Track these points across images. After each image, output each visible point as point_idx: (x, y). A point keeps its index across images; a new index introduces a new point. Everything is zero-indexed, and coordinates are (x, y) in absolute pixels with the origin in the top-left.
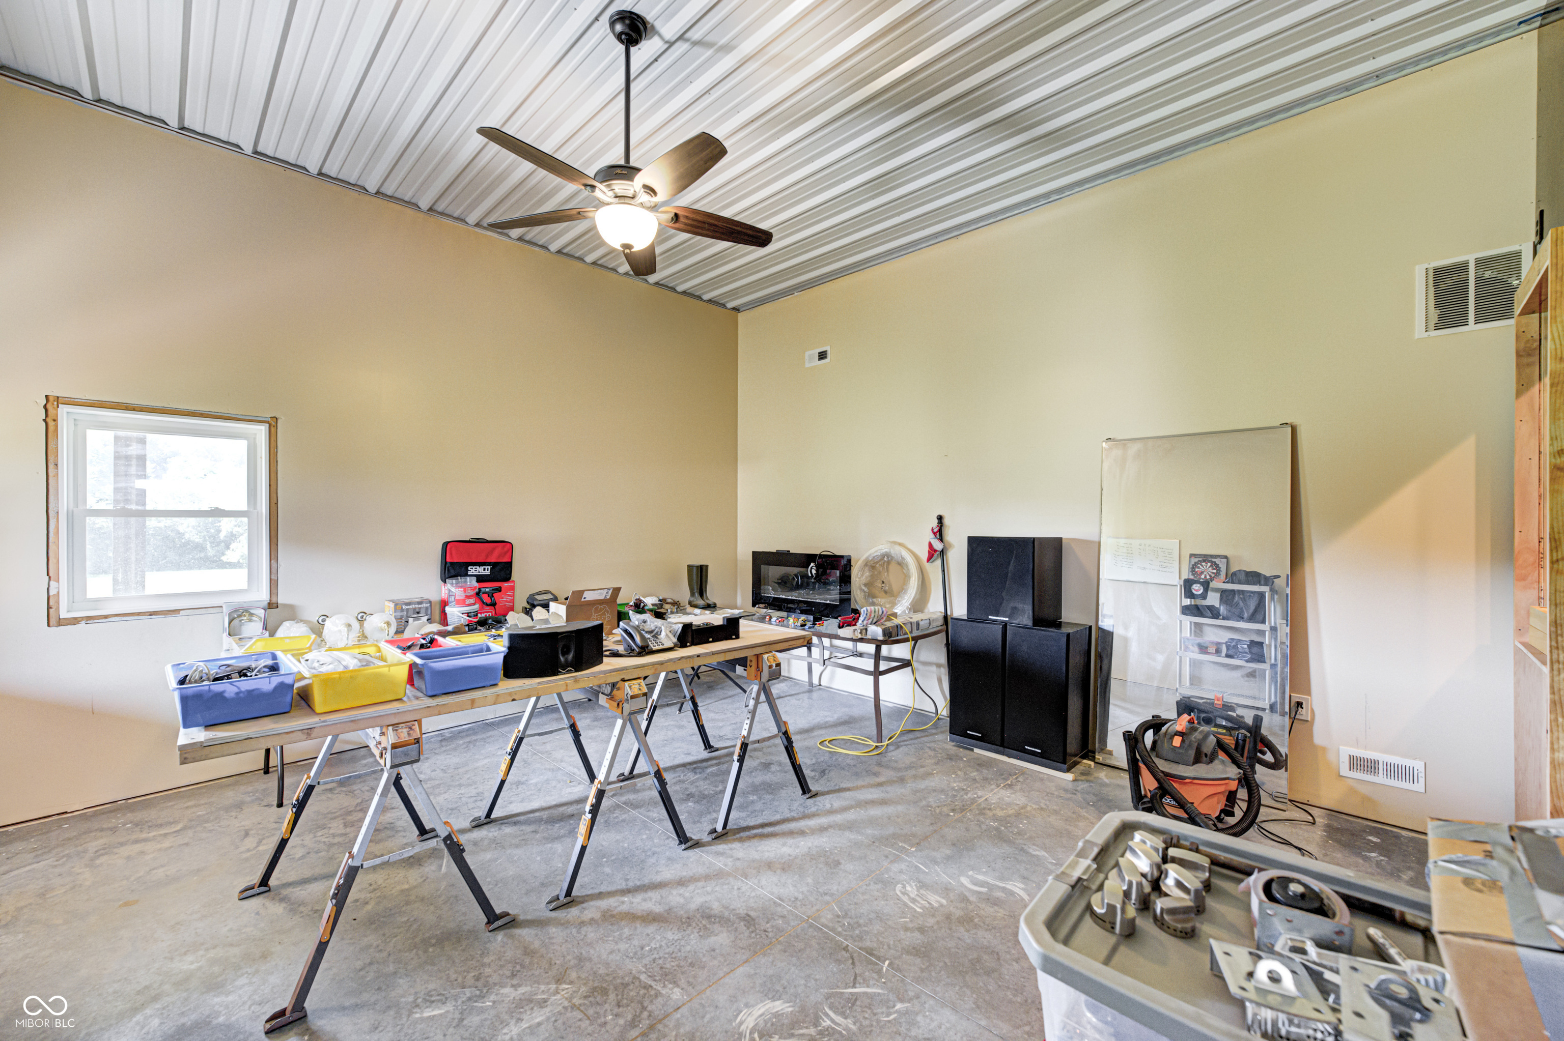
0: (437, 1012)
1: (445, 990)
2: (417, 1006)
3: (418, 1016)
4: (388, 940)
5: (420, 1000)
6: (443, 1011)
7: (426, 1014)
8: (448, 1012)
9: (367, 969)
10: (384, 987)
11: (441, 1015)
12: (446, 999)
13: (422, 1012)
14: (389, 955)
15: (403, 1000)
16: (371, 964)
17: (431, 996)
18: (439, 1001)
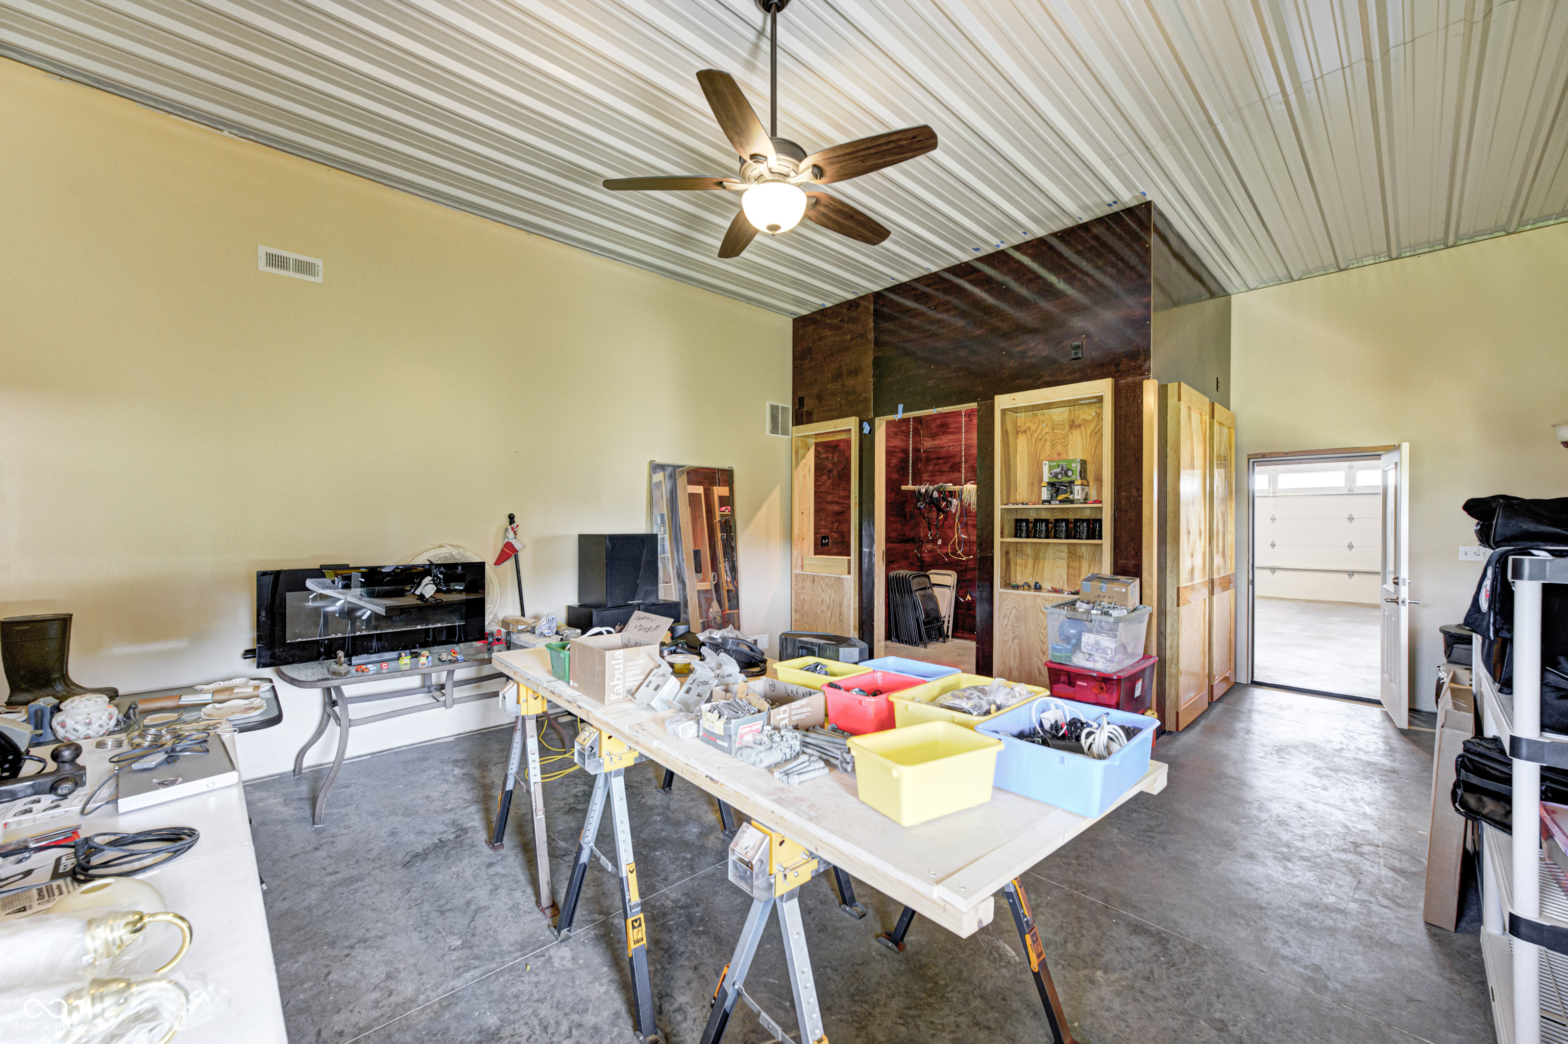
0: (1009, 948)
1: (985, 952)
2: (1009, 963)
3: (1017, 958)
4: (940, 1027)
5: (1002, 964)
6: (1006, 946)
7: (1013, 954)
8: (1005, 942)
9: (985, 1023)
10: (1000, 996)
11: (1009, 945)
12: (993, 948)
13: (1013, 957)
14: (960, 1014)
15: (1007, 975)
16: (977, 1024)
17: (995, 958)
18: (997, 951)
